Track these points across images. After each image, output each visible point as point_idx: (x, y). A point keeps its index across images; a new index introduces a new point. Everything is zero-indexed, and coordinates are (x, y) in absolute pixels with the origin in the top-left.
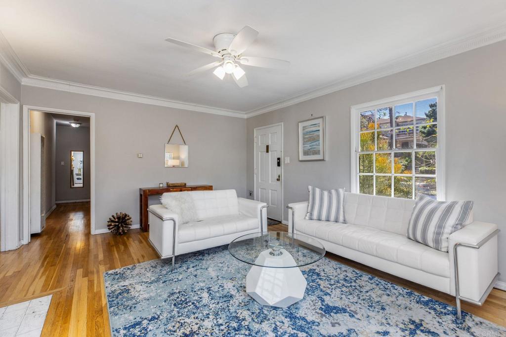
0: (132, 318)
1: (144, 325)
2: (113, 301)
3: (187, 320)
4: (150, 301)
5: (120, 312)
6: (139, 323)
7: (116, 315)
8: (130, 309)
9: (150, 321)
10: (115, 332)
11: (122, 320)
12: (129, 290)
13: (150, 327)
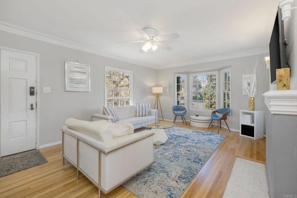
0: (194, 164)
1: (194, 160)
2: (191, 177)
3: (183, 153)
4: (181, 165)
5: (194, 169)
6: (194, 161)
7: (197, 169)
8: (190, 168)
9: (190, 160)
10: (202, 164)
11: (197, 166)
12: (178, 177)
13: (193, 158)
